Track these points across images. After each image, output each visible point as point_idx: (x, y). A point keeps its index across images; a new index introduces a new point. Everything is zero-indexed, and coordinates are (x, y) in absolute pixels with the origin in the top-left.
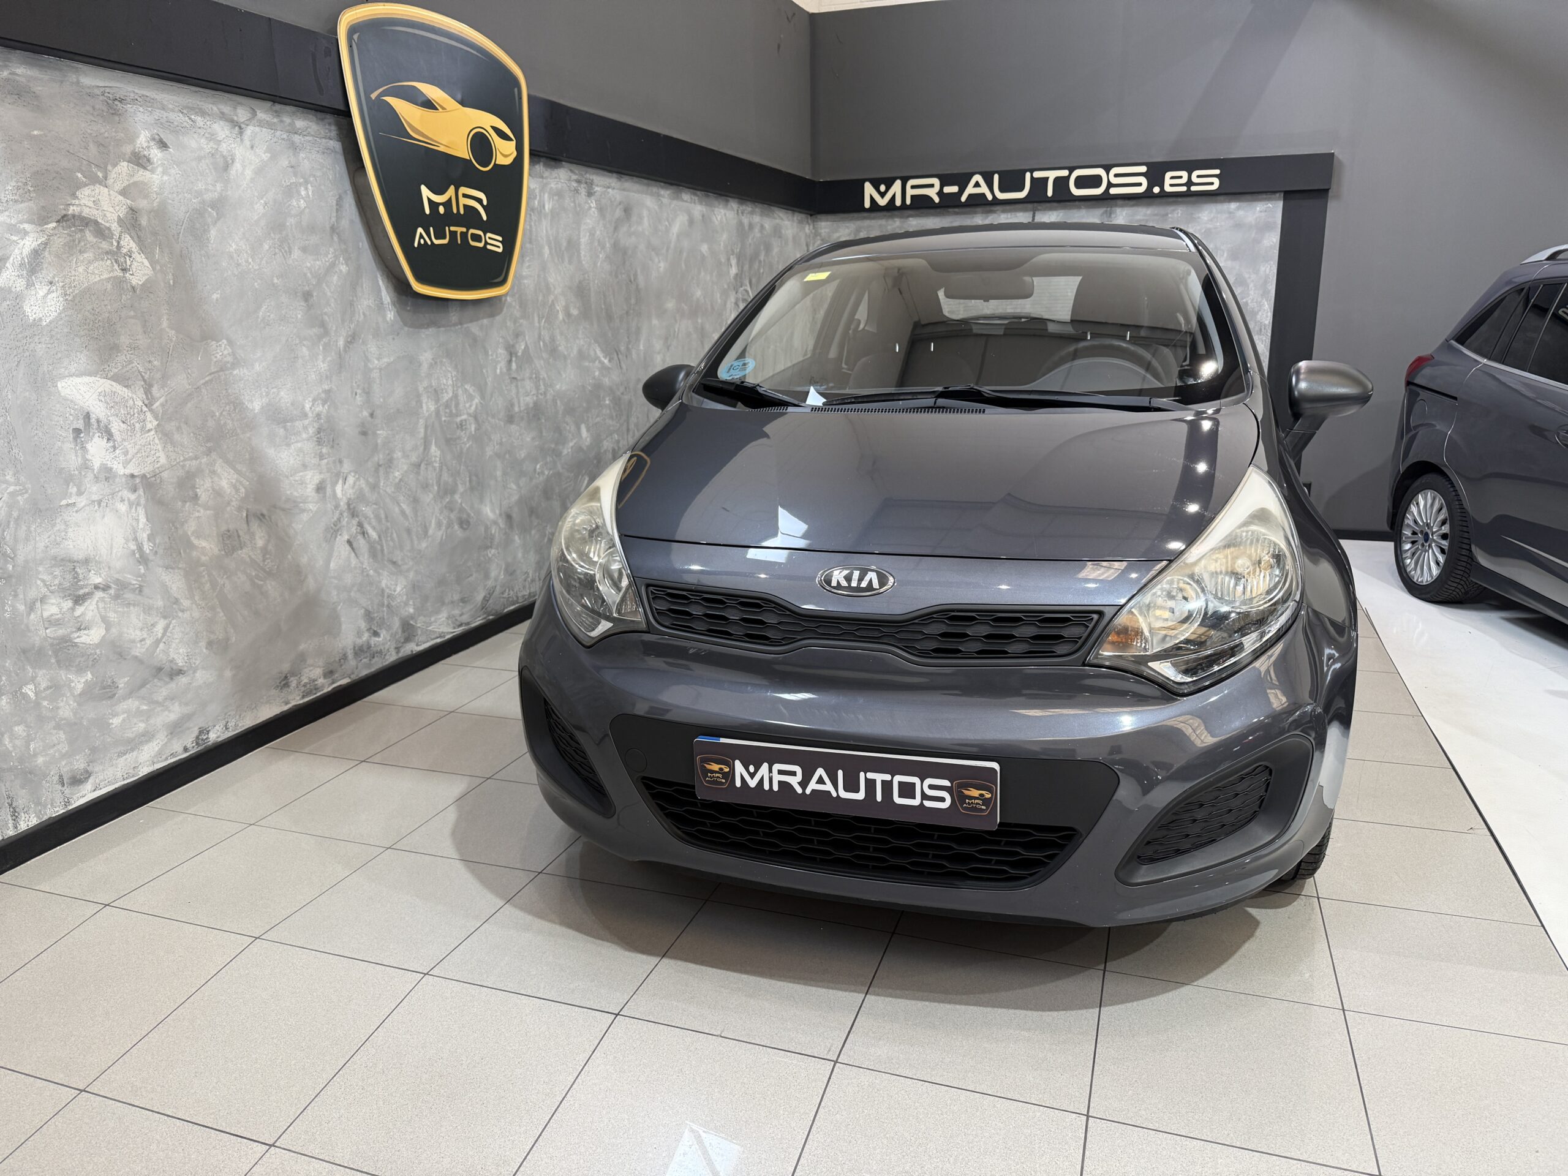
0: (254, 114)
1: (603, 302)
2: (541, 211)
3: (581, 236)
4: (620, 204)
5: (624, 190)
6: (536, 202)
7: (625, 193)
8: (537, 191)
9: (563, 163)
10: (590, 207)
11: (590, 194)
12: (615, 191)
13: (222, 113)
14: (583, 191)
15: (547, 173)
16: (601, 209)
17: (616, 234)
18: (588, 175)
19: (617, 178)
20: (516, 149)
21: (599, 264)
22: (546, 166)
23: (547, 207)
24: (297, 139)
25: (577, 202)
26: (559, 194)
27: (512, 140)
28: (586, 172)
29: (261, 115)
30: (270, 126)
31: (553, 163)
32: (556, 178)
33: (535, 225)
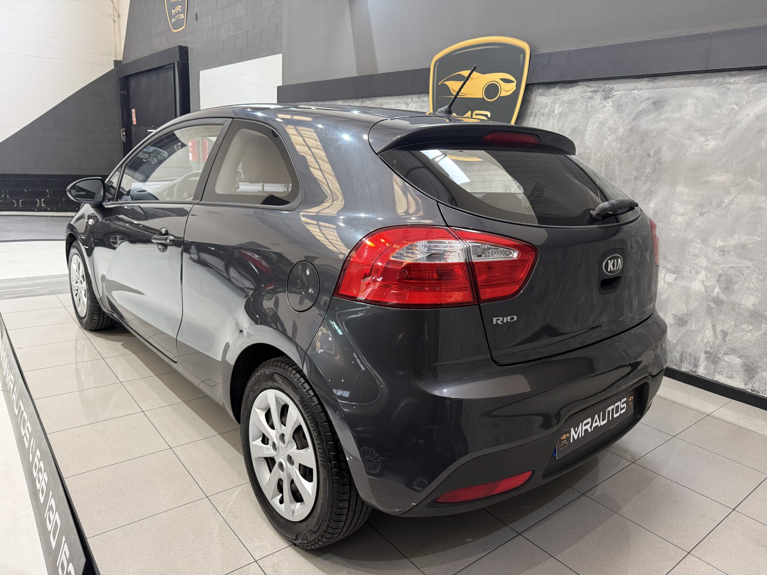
0: (413, 99)
1: (603, 167)
2: (550, 114)
3: (589, 126)
4: (648, 99)
5: (658, 88)
6: (547, 110)
7: (658, 90)
8: (549, 104)
9: (579, 83)
10: (605, 106)
11: (606, 98)
12: (642, 91)
13: (404, 102)
14: (598, 97)
15: (562, 91)
16: (619, 108)
17: (636, 121)
18: (607, 86)
19: (649, 81)
20: (516, 86)
21: (605, 144)
22: (561, 88)
23: (556, 112)
24: (424, 104)
25: (589, 105)
26: (572, 102)
27: (513, 82)
28: (607, 84)
29: (415, 99)
30: (417, 102)
31: (569, 85)
32: (570, 93)
33: (542, 122)
